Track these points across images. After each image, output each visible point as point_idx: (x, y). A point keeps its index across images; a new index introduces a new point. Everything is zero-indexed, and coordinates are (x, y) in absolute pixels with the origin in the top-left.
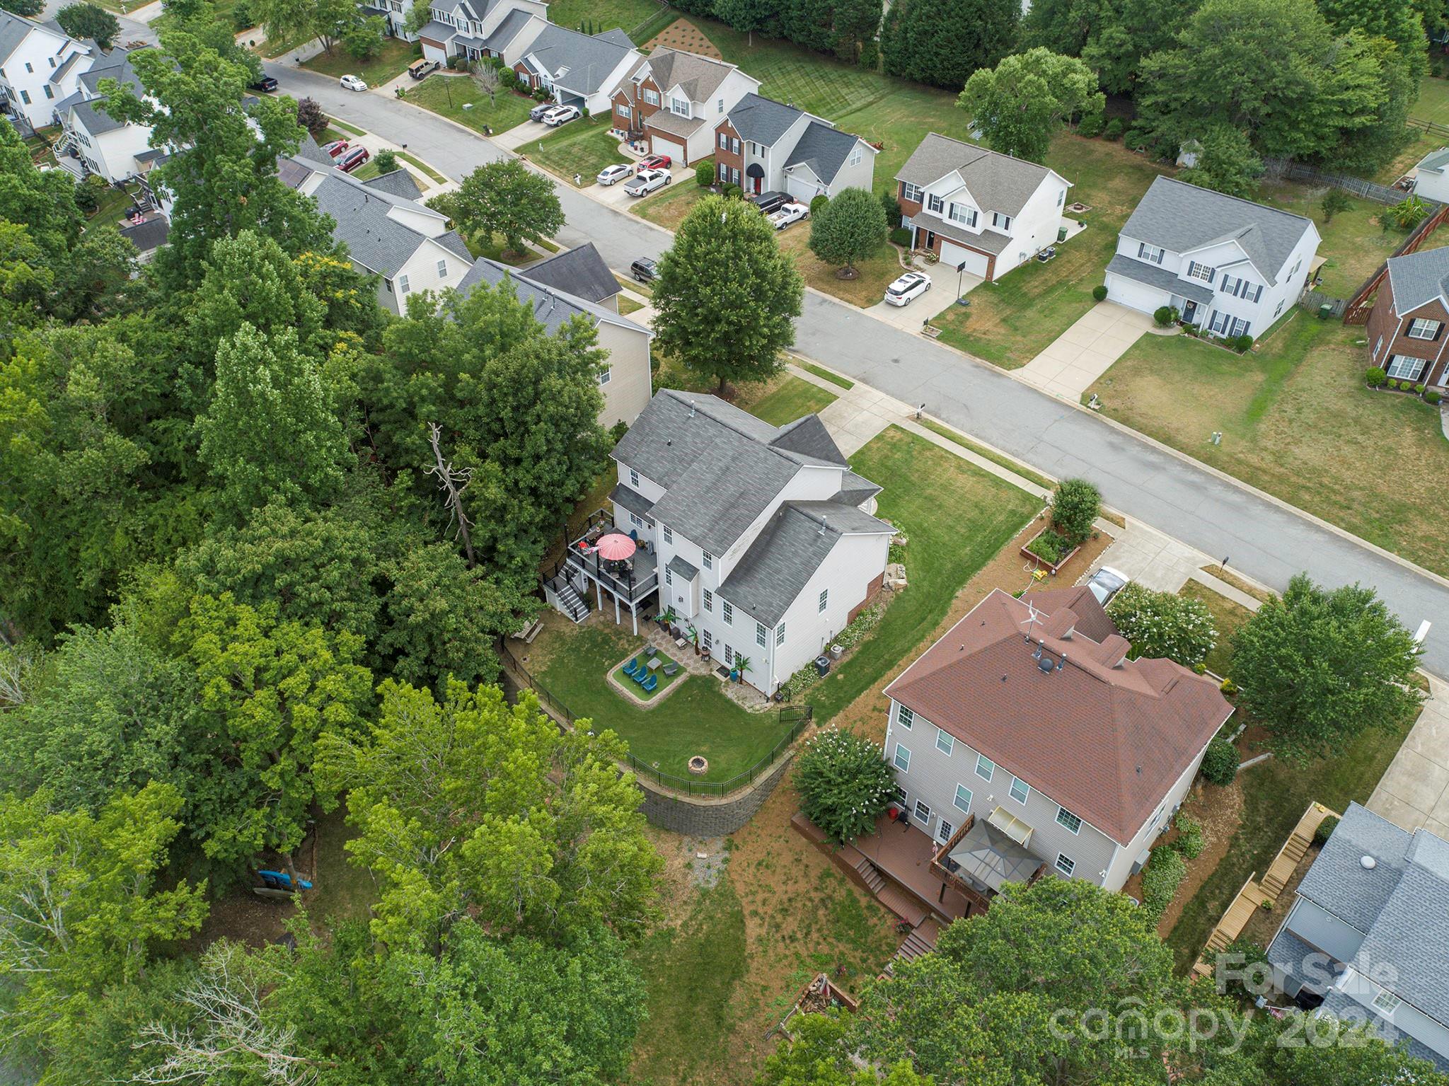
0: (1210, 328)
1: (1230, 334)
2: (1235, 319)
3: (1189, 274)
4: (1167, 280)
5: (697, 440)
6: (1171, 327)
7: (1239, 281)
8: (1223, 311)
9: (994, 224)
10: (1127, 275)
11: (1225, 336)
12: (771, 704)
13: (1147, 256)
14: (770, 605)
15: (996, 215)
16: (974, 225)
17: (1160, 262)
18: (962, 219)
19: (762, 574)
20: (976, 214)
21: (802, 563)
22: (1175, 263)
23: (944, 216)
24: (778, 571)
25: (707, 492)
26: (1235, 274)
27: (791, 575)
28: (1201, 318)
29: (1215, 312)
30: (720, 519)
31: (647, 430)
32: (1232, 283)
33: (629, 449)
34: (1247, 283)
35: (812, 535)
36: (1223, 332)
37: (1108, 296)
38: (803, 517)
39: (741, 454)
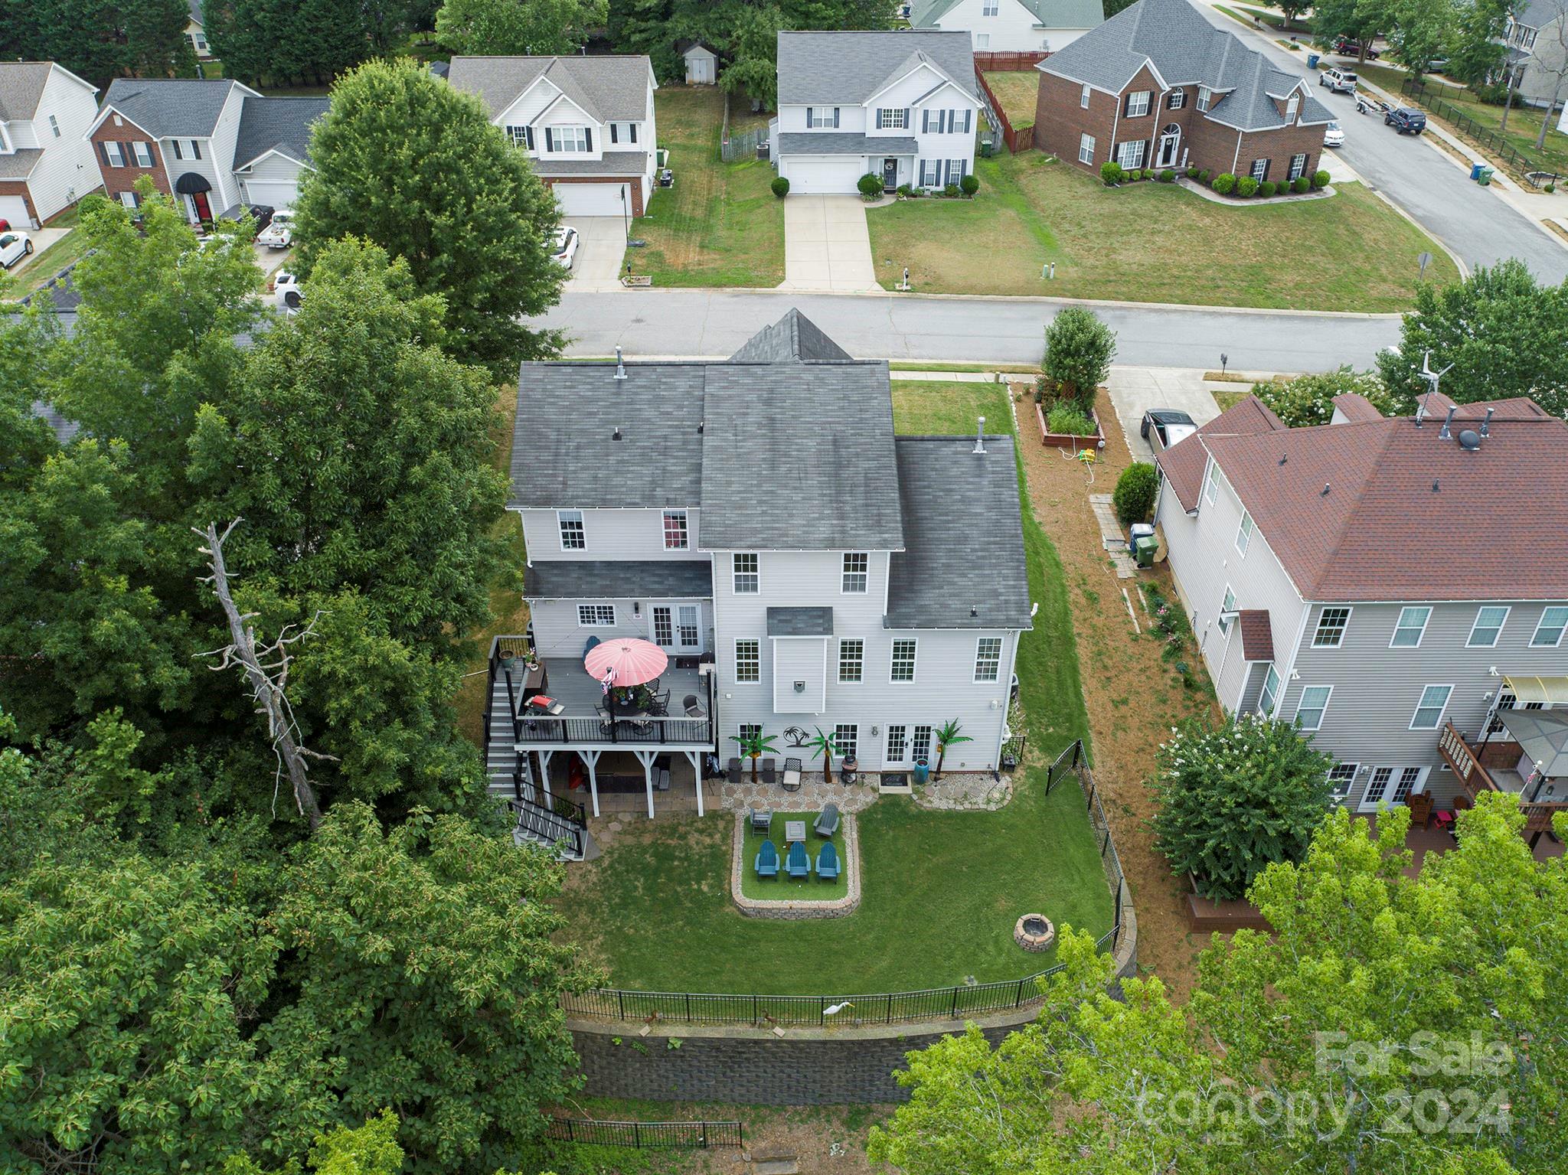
0: (921, 184)
1: (946, 184)
2: (948, 162)
3: (879, 127)
4: (857, 142)
5: (668, 408)
6: (881, 197)
7: (943, 112)
8: (931, 159)
9: (615, 140)
10: (808, 151)
11: (942, 188)
12: (1006, 780)
13: (819, 122)
14: (996, 594)
15: (614, 128)
16: (590, 149)
17: (837, 126)
18: (570, 146)
19: (940, 558)
20: (588, 131)
21: (990, 509)
22: (856, 120)
23: (541, 151)
24: (963, 539)
25: (773, 467)
26: (935, 106)
27: (989, 534)
28: (907, 175)
29: (923, 162)
30: (839, 493)
31: (553, 436)
32: (934, 118)
33: (541, 481)
34: (952, 112)
35: (968, 462)
36: (938, 184)
37: (792, 190)
38: (931, 445)
39: (771, 391)
